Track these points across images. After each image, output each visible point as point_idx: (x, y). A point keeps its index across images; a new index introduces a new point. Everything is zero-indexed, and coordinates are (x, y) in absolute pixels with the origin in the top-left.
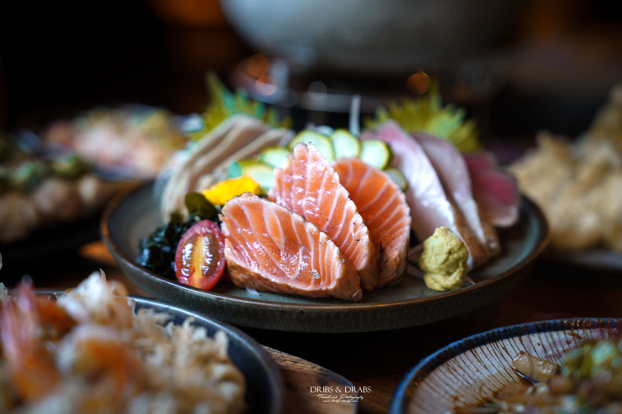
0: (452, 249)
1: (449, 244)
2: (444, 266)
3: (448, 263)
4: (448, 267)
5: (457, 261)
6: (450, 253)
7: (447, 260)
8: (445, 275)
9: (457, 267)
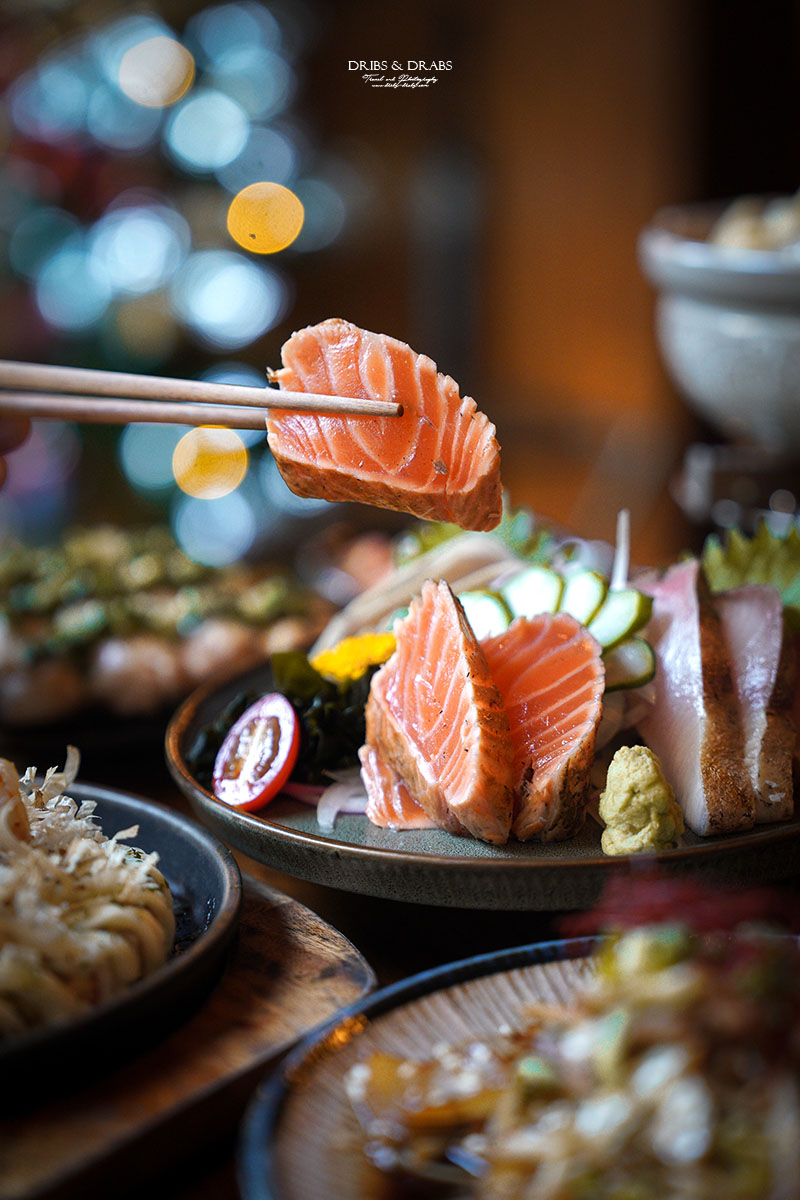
0: (636, 785)
1: (632, 775)
2: (623, 815)
3: (630, 810)
4: (632, 817)
5: (646, 809)
6: (633, 792)
7: (627, 804)
8: (626, 832)
9: (648, 820)
